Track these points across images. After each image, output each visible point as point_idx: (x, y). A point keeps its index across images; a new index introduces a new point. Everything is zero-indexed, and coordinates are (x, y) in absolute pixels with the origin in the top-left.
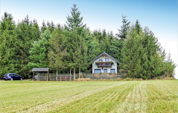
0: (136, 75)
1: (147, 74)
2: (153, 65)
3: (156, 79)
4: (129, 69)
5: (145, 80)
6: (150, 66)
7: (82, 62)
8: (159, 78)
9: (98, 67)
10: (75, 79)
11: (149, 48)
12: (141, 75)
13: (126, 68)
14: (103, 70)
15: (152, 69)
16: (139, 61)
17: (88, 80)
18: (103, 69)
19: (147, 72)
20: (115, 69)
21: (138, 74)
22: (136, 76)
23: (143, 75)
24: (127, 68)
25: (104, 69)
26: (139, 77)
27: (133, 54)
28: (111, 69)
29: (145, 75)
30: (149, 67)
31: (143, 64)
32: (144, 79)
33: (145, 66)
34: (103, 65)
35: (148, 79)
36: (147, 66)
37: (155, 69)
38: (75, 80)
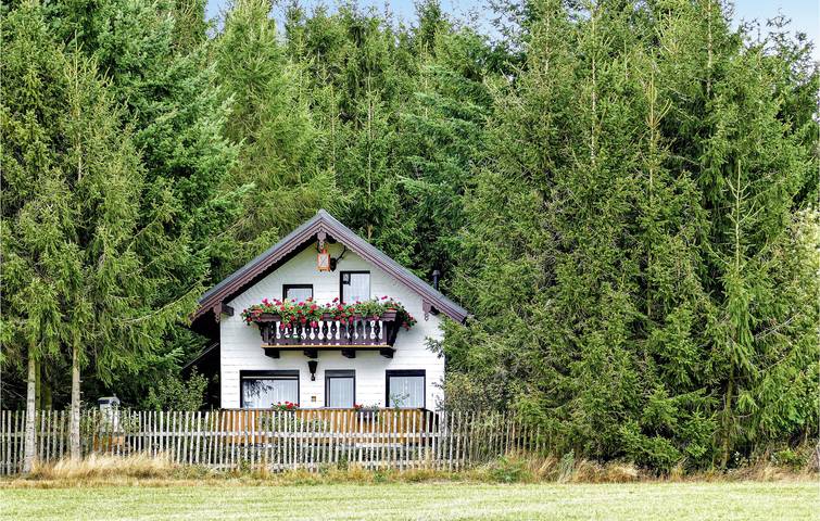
0: (588, 430)
1: (681, 420)
2: (748, 338)
3: (769, 470)
4: (523, 374)
5: (667, 475)
6: (715, 354)
7: (85, 306)
8: (799, 462)
9: (272, 353)
10: (31, 462)
11: (720, 180)
12: (629, 432)
13: (500, 369)
14: (320, 376)
15: (738, 378)
16: (620, 301)
17: (146, 475)
18: (313, 367)
19: (690, 408)
20: (421, 373)
21: (598, 426)
22: (585, 439)
23: (648, 431)
24: (508, 363)
25: (330, 374)
26: (611, 452)
27: (567, 237)
28: (391, 374)
29: (667, 433)
30: (705, 358)
31: (656, 332)
32: (653, 468)
33: (669, 347)
34: (311, 337)
35: (694, 467)
36: (684, 355)
37: (757, 375)
38: (34, 470)
